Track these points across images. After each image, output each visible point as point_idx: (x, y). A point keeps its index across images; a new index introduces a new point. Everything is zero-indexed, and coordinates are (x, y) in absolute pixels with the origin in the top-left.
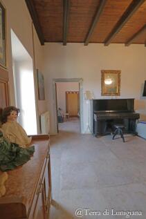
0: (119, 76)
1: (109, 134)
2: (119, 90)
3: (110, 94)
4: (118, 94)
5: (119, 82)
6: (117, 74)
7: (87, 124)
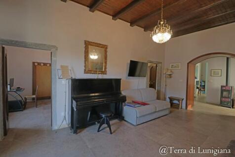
0: (106, 52)
1: (94, 124)
2: (105, 68)
3: (95, 72)
4: (104, 73)
5: (106, 58)
6: (103, 48)
7: (63, 114)
